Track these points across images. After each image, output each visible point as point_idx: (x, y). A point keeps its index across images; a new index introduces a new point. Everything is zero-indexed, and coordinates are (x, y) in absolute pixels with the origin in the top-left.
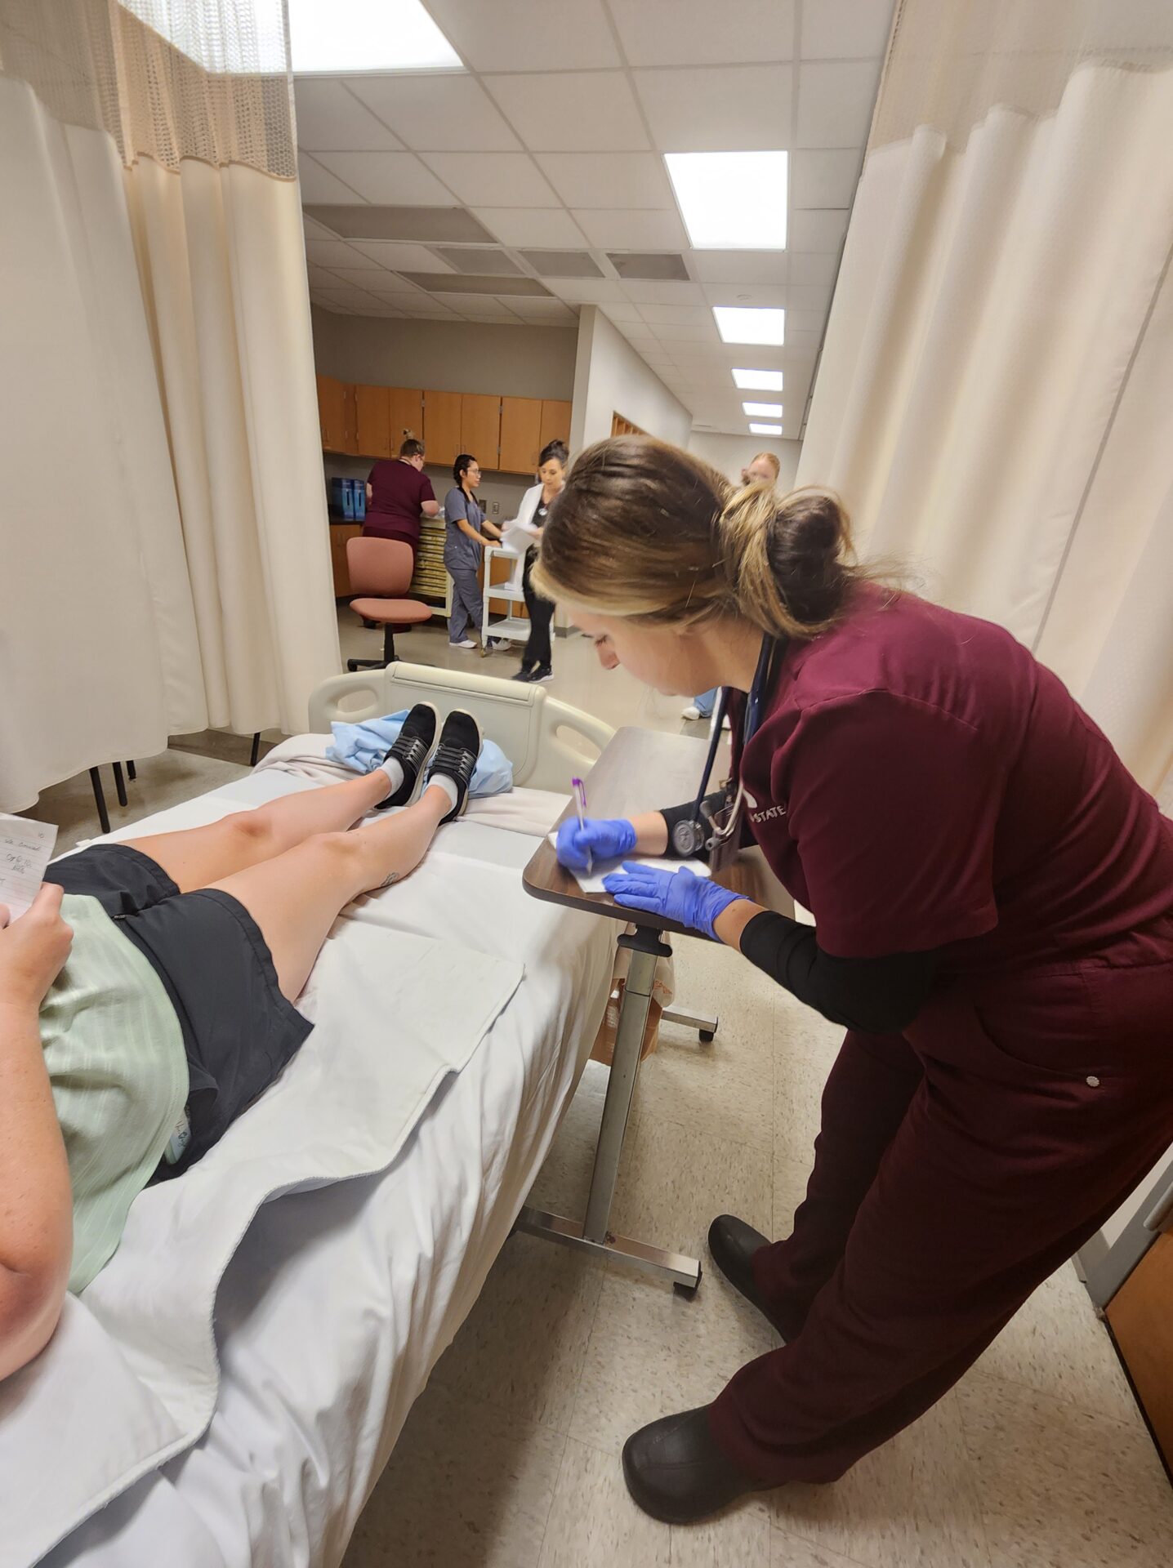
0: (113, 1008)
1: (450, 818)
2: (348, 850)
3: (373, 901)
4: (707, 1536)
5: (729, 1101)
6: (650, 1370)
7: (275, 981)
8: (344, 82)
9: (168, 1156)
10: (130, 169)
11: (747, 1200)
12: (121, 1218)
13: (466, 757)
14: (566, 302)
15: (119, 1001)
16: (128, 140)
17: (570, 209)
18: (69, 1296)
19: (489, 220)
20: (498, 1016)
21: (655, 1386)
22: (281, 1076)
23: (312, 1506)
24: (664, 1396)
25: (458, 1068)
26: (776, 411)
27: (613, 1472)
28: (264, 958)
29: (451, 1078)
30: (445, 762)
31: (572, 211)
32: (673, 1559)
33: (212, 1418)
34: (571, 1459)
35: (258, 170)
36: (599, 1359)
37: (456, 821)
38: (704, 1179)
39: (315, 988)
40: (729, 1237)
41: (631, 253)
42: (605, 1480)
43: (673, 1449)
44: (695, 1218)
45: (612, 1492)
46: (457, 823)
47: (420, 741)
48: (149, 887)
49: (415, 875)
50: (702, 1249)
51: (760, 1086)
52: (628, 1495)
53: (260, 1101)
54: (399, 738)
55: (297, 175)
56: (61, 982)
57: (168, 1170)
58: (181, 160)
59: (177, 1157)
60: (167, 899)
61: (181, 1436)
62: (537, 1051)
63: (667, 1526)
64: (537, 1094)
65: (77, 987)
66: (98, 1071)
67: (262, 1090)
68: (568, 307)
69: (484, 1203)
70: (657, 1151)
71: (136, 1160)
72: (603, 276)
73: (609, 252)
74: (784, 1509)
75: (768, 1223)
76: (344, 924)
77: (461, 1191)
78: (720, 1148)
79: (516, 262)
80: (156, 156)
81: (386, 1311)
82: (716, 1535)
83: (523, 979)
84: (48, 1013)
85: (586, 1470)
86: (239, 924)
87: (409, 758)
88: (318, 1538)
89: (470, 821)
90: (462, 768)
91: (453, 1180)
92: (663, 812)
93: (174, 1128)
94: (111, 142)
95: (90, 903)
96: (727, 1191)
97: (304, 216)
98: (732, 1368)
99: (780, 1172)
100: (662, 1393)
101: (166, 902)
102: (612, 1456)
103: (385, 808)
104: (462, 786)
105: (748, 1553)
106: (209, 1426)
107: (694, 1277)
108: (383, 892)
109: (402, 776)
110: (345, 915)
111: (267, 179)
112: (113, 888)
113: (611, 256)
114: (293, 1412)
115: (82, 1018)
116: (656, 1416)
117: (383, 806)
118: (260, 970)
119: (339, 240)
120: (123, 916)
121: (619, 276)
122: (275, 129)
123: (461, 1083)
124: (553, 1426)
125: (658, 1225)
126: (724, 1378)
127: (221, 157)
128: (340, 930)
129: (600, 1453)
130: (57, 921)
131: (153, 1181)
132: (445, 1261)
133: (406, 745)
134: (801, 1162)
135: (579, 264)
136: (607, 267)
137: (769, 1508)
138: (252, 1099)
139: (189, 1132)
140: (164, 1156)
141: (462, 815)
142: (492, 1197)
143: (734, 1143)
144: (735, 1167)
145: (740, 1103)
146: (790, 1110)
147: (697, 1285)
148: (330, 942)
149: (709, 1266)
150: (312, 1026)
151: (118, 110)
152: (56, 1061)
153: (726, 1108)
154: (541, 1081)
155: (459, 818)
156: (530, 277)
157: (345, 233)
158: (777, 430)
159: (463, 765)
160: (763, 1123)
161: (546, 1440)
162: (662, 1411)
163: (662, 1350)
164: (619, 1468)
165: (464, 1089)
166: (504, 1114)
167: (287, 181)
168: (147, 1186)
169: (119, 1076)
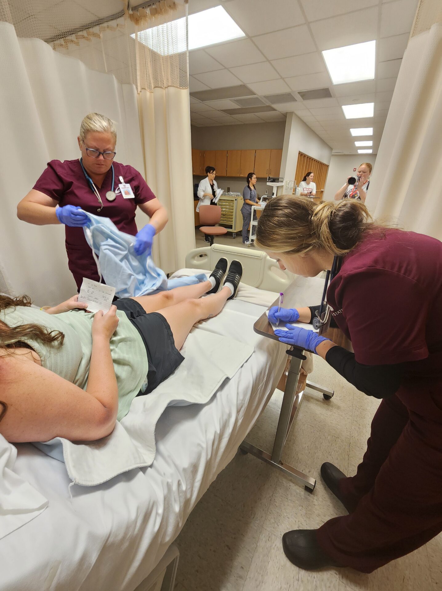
0: (128, 343)
1: (231, 298)
2: (197, 305)
3: (204, 323)
4: (313, 576)
5: (333, 420)
6: (295, 512)
7: (173, 343)
8: (204, 50)
9: (142, 390)
10: (139, 94)
11: (337, 459)
12: (129, 404)
13: (237, 277)
14: (282, 112)
15: (130, 341)
16: (139, 84)
17: (284, 78)
18: (117, 421)
19: (253, 87)
20: (245, 363)
21: (296, 518)
22: (174, 373)
23: (181, 494)
24: (300, 523)
25: (230, 377)
26: (370, 143)
27: (279, 544)
28: (170, 335)
29: (227, 380)
30: (230, 278)
31: (285, 79)
32: (299, 580)
33: (154, 461)
34: (264, 535)
35: (177, 87)
36: (275, 503)
37: (233, 299)
38: (320, 448)
39: (185, 347)
40: (329, 471)
41: (308, 90)
42: (276, 545)
43: (302, 542)
44: (316, 462)
45: (278, 550)
46: (233, 300)
47: (221, 271)
48: (138, 311)
49: (218, 316)
50: (318, 473)
51: (346, 417)
52: (283, 553)
53: (169, 378)
54: (215, 270)
55: (188, 87)
56: (115, 334)
57: (141, 394)
58: (154, 88)
59: (144, 391)
61: (145, 463)
62: (258, 376)
63: (298, 568)
64: (257, 392)
65: (119, 336)
66: (124, 360)
67: (168, 376)
68: (282, 114)
69: (237, 423)
70: (302, 434)
71: (134, 389)
72: (297, 101)
73: (298, 92)
74: (345, 576)
75: (346, 469)
77: (230, 416)
78: (327, 438)
79: (263, 101)
80: (146, 88)
81: (204, 446)
82: (317, 577)
83: (254, 352)
84: (112, 342)
85: (269, 540)
86: (163, 323)
87: (218, 277)
88: (182, 504)
89: (238, 299)
90: (236, 281)
91: (227, 411)
92: (310, 308)
93: (143, 382)
94: (134, 87)
95: (123, 312)
96: (329, 454)
97: (190, 97)
98: (327, 519)
99: (352, 451)
100: (299, 521)
101: (143, 315)
102: (278, 538)
103: (209, 293)
104: (235, 287)
105: (329, 587)
106: (153, 463)
107: (313, 485)
108: (208, 320)
109: (215, 283)
110: (195, 326)
111: (179, 89)
112: (128, 310)
113: (299, 93)
114: (176, 466)
115: (121, 344)
116: (296, 528)
117: (208, 293)
118: (169, 338)
119: (201, 102)
120: (131, 318)
121: (302, 100)
122: (182, 70)
123: (231, 382)
124: (258, 522)
125: (301, 461)
126: (323, 522)
127: (165, 85)
128: (193, 331)
129: (274, 536)
130: (115, 316)
131: (138, 395)
132: (223, 437)
133: (217, 272)
134: (362, 449)
135: (288, 97)
136: (298, 97)
137: (339, 574)
138: (165, 378)
139: (147, 384)
140: (141, 389)
141: (235, 297)
142: (240, 422)
143: (333, 437)
144: (333, 445)
145: (337, 422)
146: (358, 428)
147: (314, 489)
148: (190, 334)
149: (320, 480)
150: (184, 358)
151: (137, 76)
152: (114, 356)
153: (331, 423)
154: (259, 387)
155: (234, 298)
156: (268, 105)
157: (203, 100)
158: (370, 151)
159: (236, 279)
160: (347, 431)
161: (255, 526)
162: (298, 528)
163: (300, 506)
164: (281, 543)
165: (232, 384)
166: (245, 394)
167: (185, 89)
168: (137, 396)
169: (130, 362)
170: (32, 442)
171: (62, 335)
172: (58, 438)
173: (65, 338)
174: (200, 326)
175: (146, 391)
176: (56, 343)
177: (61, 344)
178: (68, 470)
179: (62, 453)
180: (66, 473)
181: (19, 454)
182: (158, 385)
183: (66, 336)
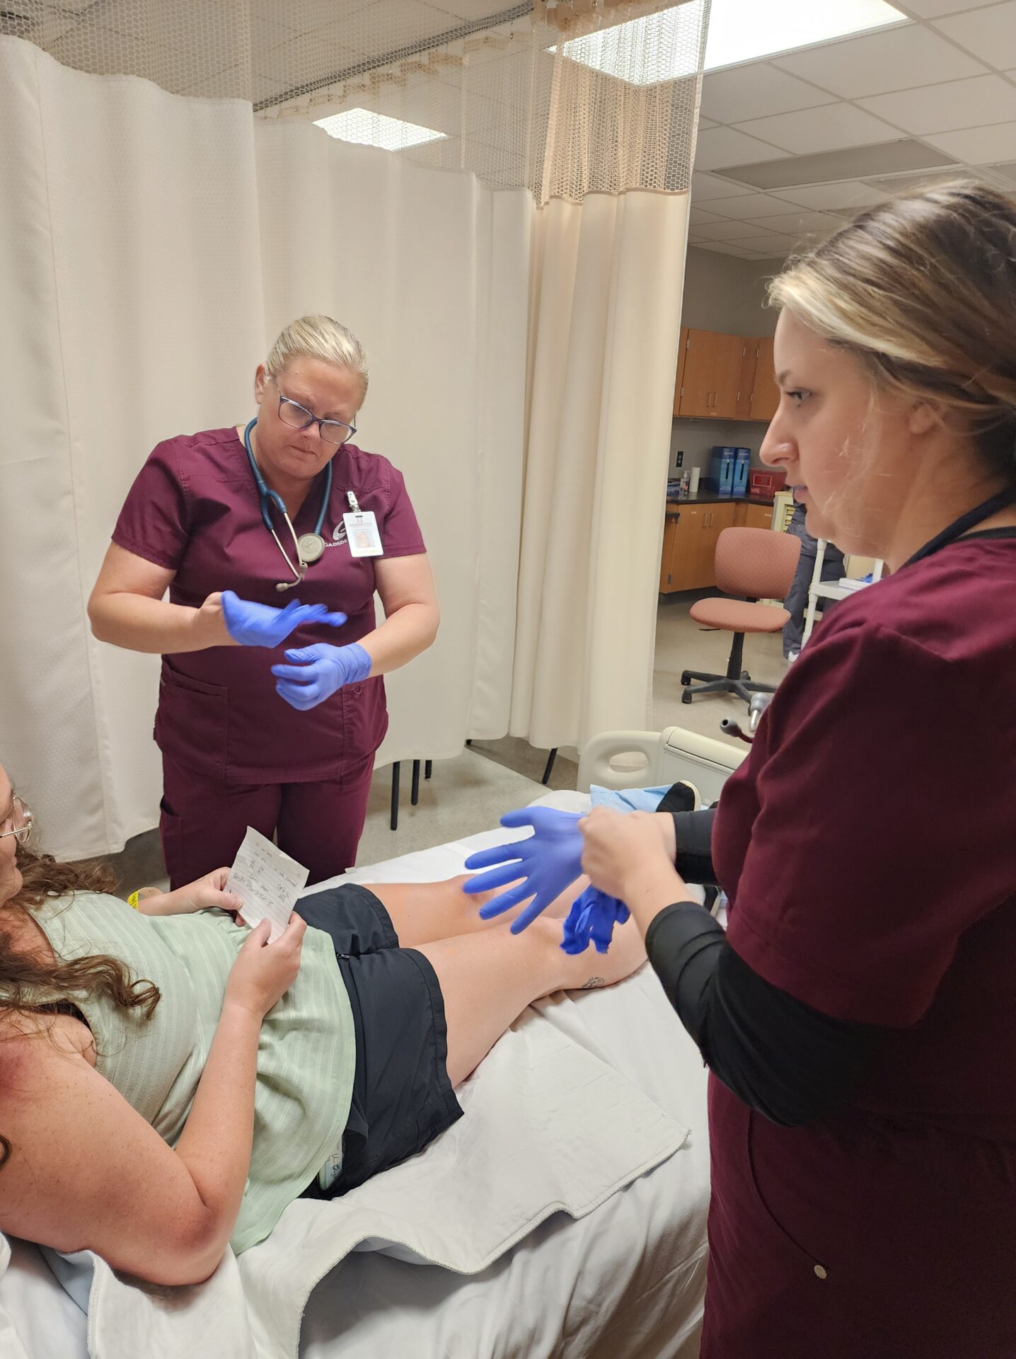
0: (314, 1035)
3: (568, 1003)
9: (322, 1180)
10: (542, 209)
15: (319, 1031)
20: (641, 1176)
22: (425, 1151)
25: (576, 1214)
29: (563, 1218)
35: (655, 191)
48: (375, 934)
57: (316, 1191)
58: (586, 194)
59: (327, 1186)
60: (382, 950)
65: (296, 1009)
66: (288, 1081)
71: (299, 1170)
76: (531, 1019)
80: (566, 196)
83: (685, 1146)
84: (269, 1022)
91: (529, 1319)
93: (329, 1159)
95: (324, 939)
101: (381, 953)
110: (535, 1008)
111: (661, 196)
115: (293, 1036)
120: (348, 957)
123: (571, 1231)
127: (621, 187)
128: (525, 1024)
131: (306, 1195)
139: (341, 1166)
140: (316, 1179)
148: (510, 1035)
150: (462, 1113)
152: (264, 1062)
165: (574, 1238)
166: (605, 1285)
167: (680, 194)
168: (301, 1196)
169: (300, 1091)
170: (42, 1245)
171: (155, 994)
172: (90, 1253)
173: (160, 1002)
174: (552, 1010)
175: (333, 1185)
176: (138, 1011)
177: (149, 1015)
178: (90, 1332)
179: (89, 1291)
180: (84, 1339)
181: (14, 1262)
182: (370, 1177)
183: (163, 998)
